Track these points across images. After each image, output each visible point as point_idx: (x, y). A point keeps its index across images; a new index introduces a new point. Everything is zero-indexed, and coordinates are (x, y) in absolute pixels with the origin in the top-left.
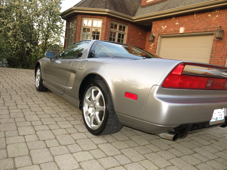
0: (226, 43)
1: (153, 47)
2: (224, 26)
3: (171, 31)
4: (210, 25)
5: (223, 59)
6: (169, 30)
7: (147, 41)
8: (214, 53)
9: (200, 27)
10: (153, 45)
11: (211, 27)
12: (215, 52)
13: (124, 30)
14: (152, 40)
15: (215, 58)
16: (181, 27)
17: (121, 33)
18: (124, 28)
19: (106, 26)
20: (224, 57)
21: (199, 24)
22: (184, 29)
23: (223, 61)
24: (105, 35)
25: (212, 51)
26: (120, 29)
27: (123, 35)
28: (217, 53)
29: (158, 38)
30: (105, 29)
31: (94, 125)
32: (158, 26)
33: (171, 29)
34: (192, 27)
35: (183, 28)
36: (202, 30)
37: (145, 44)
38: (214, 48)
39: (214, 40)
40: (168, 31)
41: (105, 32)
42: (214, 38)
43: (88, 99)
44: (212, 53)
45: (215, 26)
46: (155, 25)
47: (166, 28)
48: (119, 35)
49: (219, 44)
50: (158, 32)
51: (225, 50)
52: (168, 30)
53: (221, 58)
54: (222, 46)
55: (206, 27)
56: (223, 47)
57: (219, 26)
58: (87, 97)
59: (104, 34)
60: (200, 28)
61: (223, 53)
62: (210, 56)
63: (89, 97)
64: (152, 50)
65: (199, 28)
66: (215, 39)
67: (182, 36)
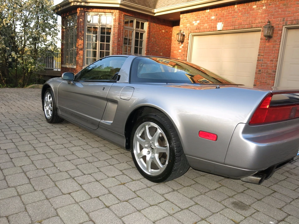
0: (277, 43)
1: (182, 49)
2: (274, 20)
3: (206, 27)
4: (255, 20)
5: (274, 62)
6: (203, 26)
7: (173, 41)
8: (261, 55)
9: (242, 22)
10: (183, 47)
11: (257, 21)
12: (263, 54)
13: (142, 28)
14: (181, 40)
15: (263, 62)
16: (218, 22)
17: (138, 32)
18: (143, 24)
19: (119, 24)
20: (274, 59)
21: (242, 18)
22: (223, 25)
23: (273, 65)
24: (118, 35)
25: (259, 52)
26: (137, 26)
27: (142, 34)
28: (265, 55)
29: (189, 37)
30: (118, 27)
31: (153, 170)
32: (188, 21)
33: (206, 25)
34: (232, 22)
35: (221, 23)
36: (246, 26)
37: (171, 44)
38: (261, 49)
39: (261, 39)
40: (201, 28)
41: (119, 32)
42: (262, 36)
43: (140, 137)
44: (259, 55)
45: (262, 21)
46: (184, 20)
47: (199, 24)
48: (137, 34)
49: (267, 44)
50: (189, 29)
51: (276, 51)
52: (201, 26)
53: (271, 61)
54: (272, 46)
55: (250, 22)
56: (274, 47)
57: (267, 20)
58: (138, 135)
59: (117, 34)
60: (242, 24)
61: (273, 55)
62: (257, 59)
63: (140, 135)
64: (181, 53)
65: (241, 23)
66: (263, 38)
67: (220, 33)
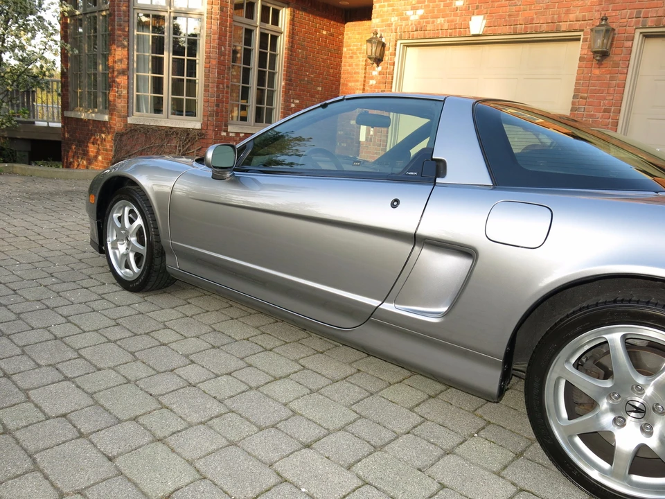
0: (620, 69)
1: (379, 77)
2: (614, 14)
3: (442, 26)
4: (568, 12)
5: (611, 114)
6: (433, 22)
7: (346, 57)
8: (581, 98)
9: (535, 16)
10: (380, 73)
11: (572, 16)
12: (586, 95)
13: (276, 22)
14: (378, 55)
15: (585, 113)
16: (473, 15)
17: (266, 32)
18: (276, 13)
19: (221, 9)
20: (613, 108)
21: (533, 6)
22: (485, 22)
23: (610, 120)
24: (220, 38)
25: (576, 90)
26: (264, 19)
27: (274, 38)
28: (591, 97)
29: (395, 50)
30: (218, 16)
32: (393, 10)
33: (440, 20)
34: (510, 16)
35: (481, 17)
36: (544, 27)
38: (582, 81)
39: (581, 59)
40: (429, 27)
41: (221, 29)
42: (583, 52)
44: (575, 97)
45: (585, 15)
46: (383, 6)
47: (422, 17)
48: (263, 36)
49: (597, 72)
50: (396, 29)
51: (616, 88)
52: (428, 23)
53: (606, 111)
54: (608, 76)
55: (556, 16)
56: (612, 79)
57: (597, 15)
59: (216, 36)
60: (534, 22)
61: (611, 98)
62: (570, 106)
64: (376, 87)
65: (533, 19)
66: (586, 56)
67: (477, 42)
